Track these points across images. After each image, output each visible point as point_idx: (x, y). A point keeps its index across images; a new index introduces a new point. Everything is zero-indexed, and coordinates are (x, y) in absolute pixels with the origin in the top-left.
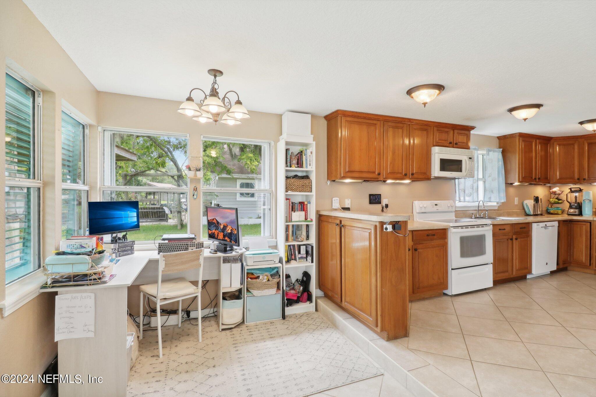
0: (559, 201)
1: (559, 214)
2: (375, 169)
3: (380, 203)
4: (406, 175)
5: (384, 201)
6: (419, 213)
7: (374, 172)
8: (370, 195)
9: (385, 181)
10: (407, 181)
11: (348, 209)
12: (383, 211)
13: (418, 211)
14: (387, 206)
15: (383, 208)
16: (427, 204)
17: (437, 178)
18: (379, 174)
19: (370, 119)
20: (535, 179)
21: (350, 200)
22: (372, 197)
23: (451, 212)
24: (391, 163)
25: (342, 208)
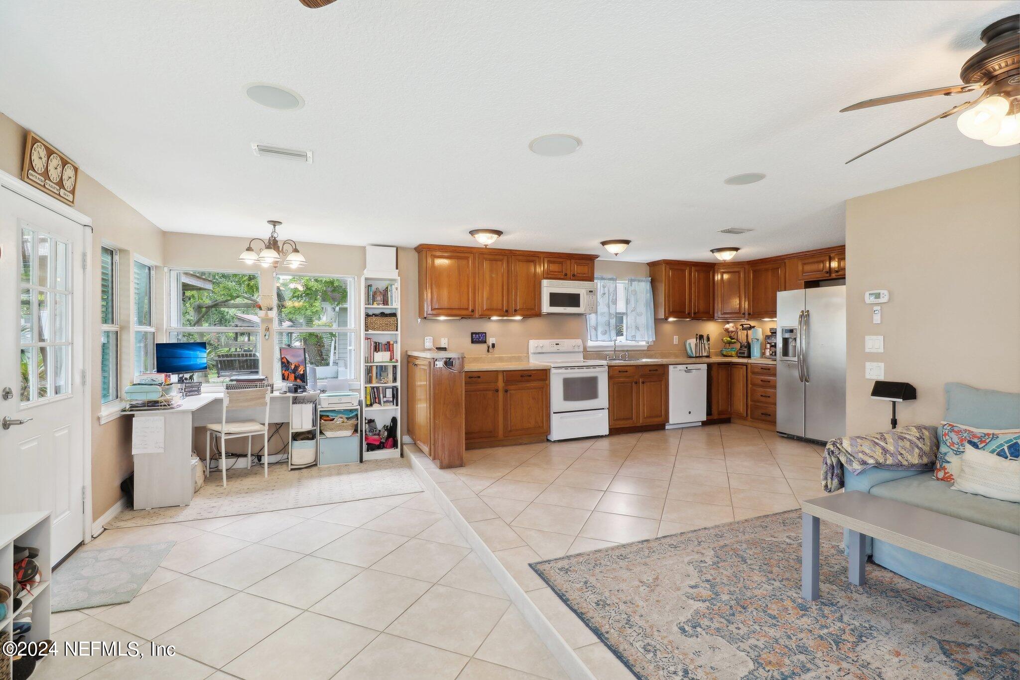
0: (732, 341)
1: (732, 356)
2: (468, 305)
3: (485, 342)
4: (507, 311)
5: (491, 340)
6: (534, 353)
7: (467, 309)
8: (472, 334)
9: (490, 318)
10: (518, 318)
11: (444, 349)
12: (488, 351)
13: (532, 352)
14: (493, 345)
15: (489, 347)
16: (546, 344)
17: (549, 314)
18: (473, 311)
19: (462, 252)
20: (689, 314)
21: (447, 339)
22: (474, 336)
23: (579, 352)
24: (488, 299)
25: (437, 348)
